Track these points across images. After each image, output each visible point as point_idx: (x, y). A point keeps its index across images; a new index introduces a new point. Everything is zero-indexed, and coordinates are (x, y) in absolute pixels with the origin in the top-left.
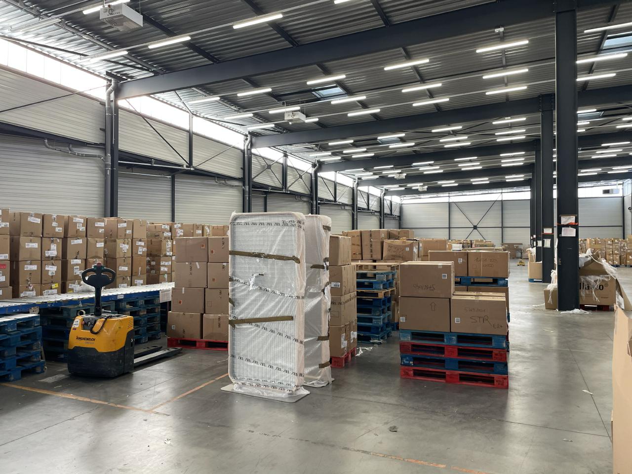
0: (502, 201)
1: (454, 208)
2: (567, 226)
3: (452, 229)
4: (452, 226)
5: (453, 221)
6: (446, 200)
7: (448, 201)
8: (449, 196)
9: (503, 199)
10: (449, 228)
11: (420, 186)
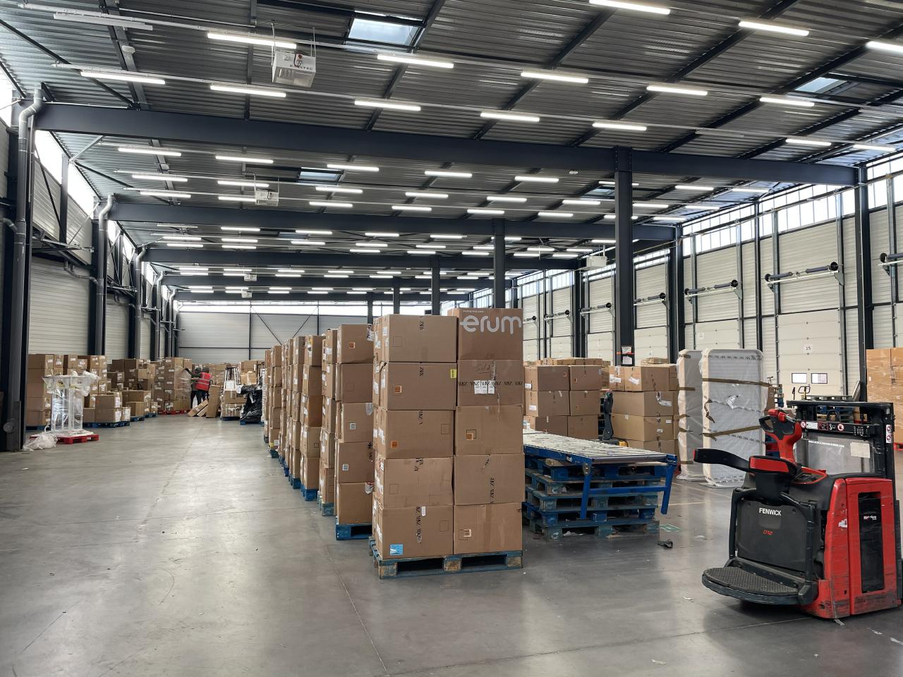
0: (318, 316)
1: (257, 322)
2: (626, 355)
3: (253, 351)
4: (253, 346)
5: (254, 339)
6: (246, 310)
7: (249, 312)
8: (251, 305)
9: (320, 313)
10: (250, 348)
11: (244, 290)
